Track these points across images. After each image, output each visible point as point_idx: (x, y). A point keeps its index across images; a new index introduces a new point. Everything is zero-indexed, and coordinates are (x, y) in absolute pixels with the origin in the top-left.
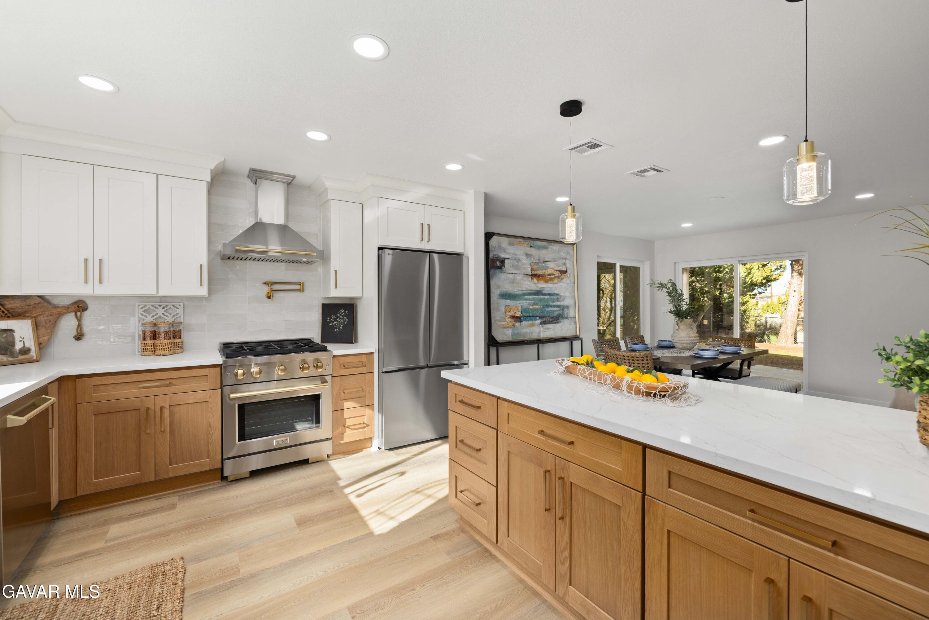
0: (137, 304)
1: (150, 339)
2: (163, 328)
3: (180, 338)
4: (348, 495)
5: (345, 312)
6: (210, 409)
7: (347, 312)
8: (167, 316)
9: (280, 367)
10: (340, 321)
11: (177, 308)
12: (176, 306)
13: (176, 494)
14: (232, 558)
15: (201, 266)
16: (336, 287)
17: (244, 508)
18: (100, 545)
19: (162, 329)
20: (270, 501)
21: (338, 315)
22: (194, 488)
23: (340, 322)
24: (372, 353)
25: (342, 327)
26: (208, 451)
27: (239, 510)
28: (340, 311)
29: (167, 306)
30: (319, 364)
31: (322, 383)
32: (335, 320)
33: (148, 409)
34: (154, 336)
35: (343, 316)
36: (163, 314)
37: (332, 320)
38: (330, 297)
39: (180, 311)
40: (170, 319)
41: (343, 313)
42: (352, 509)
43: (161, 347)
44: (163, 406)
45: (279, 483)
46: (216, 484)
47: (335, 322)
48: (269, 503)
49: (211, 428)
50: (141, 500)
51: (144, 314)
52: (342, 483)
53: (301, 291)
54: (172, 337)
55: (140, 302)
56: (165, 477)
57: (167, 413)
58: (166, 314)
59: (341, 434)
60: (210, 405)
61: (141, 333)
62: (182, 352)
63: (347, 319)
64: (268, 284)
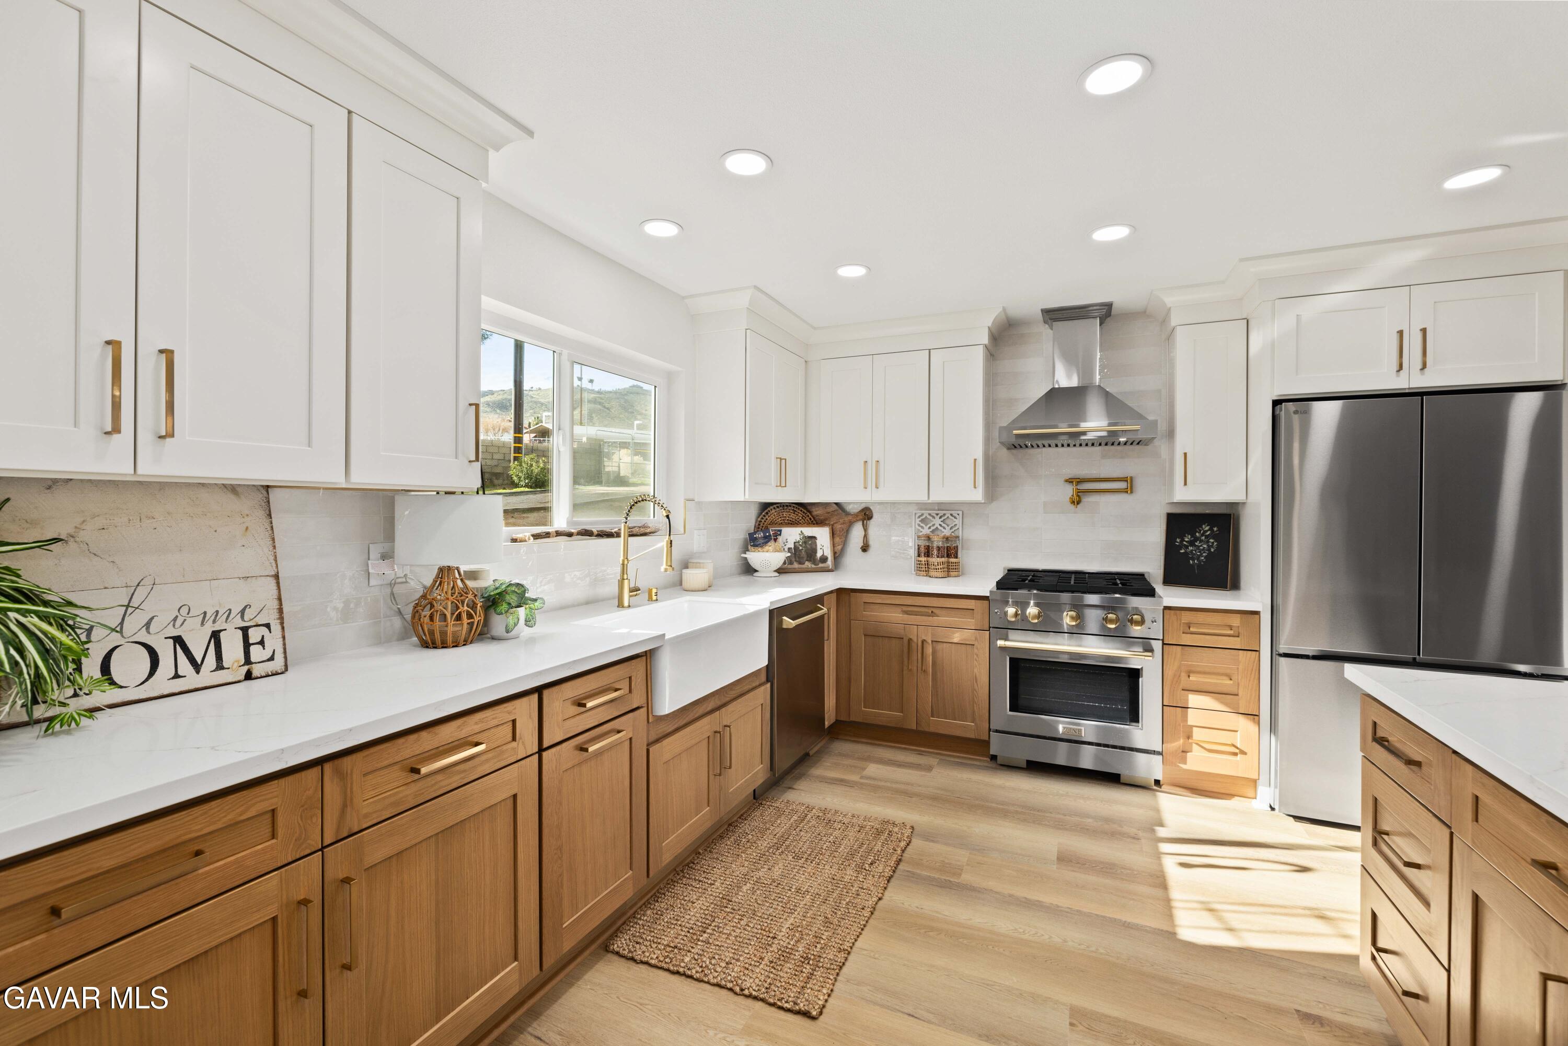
0: (914, 512)
1: (925, 556)
2: (937, 542)
3: (956, 557)
4: (1162, 856)
5: (1211, 529)
6: (975, 656)
7: (1215, 529)
8: (944, 528)
9: (1069, 613)
10: (1201, 546)
11: (955, 518)
12: (954, 515)
13: (938, 756)
14: (961, 856)
15: (975, 460)
16: (1185, 484)
17: (1002, 805)
18: (855, 778)
19: (935, 545)
20: (1038, 811)
21: (1197, 534)
22: (959, 757)
23: (1201, 548)
24: (1257, 613)
25: (1206, 557)
26: (974, 712)
27: (994, 805)
28: (1202, 528)
29: (944, 515)
30: (1135, 617)
31: (1146, 650)
32: (1192, 543)
33: (910, 640)
34: (928, 553)
35: (1207, 537)
36: (940, 525)
37: (1185, 543)
38: (1175, 501)
39: (958, 522)
40: (947, 532)
41: (1207, 531)
42: (1161, 882)
43: (933, 567)
44: (925, 640)
45: (1061, 792)
46: (984, 761)
47: (1191, 548)
48: (1034, 813)
49: (976, 682)
50: (905, 749)
51: (922, 525)
52: (1162, 832)
53: (1127, 492)
54: (946, 555)
55: (917, 510)
56: (927, 730)
57: (929, 650)
58: (943, 525)
59: (1183, 752)
60: (976, 651)
61: (917, 547)
62: (958, 576)
63: (1215, 544)
64: (1072, 482)
